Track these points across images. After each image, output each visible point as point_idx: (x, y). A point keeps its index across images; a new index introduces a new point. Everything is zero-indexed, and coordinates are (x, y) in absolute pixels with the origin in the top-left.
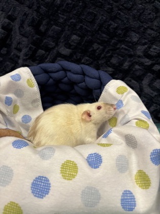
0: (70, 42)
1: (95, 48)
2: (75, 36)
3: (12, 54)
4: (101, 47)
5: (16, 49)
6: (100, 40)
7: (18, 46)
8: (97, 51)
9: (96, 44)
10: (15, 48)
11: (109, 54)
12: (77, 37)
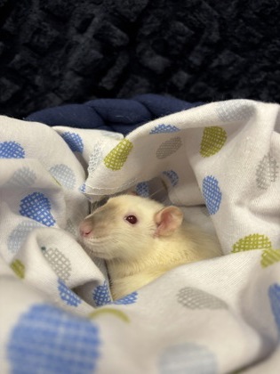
0: (166, 38)
1: (224, 62)
2: (181, 24)
3: (17, 57)
4: (242, 60)
5: (28, 45)
6: (239, 41)
7: (35, 40)
8: (231, 68)
9: (228, 52)
10: (25, 45)
11: (258, 80)
12: (186, 29)
